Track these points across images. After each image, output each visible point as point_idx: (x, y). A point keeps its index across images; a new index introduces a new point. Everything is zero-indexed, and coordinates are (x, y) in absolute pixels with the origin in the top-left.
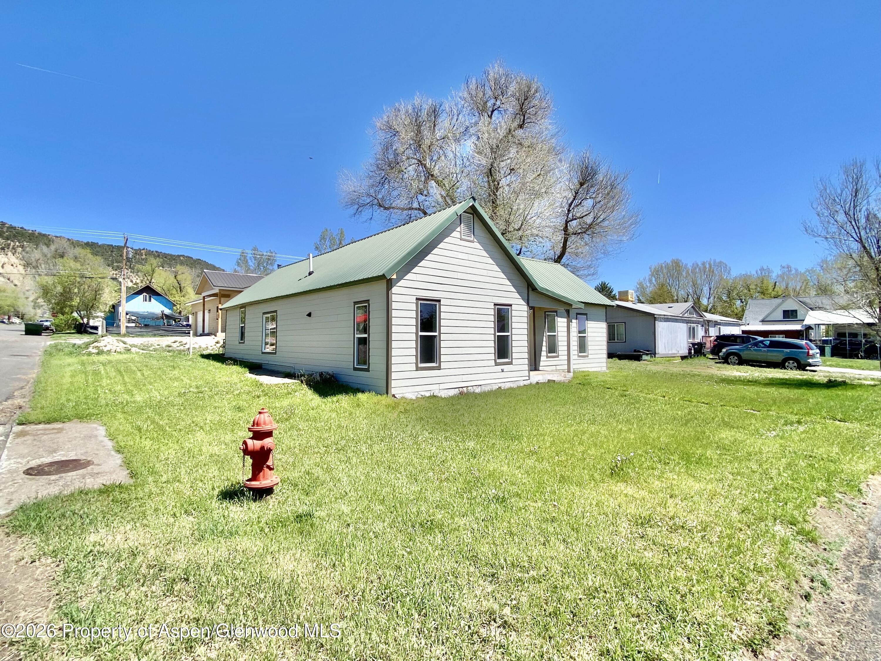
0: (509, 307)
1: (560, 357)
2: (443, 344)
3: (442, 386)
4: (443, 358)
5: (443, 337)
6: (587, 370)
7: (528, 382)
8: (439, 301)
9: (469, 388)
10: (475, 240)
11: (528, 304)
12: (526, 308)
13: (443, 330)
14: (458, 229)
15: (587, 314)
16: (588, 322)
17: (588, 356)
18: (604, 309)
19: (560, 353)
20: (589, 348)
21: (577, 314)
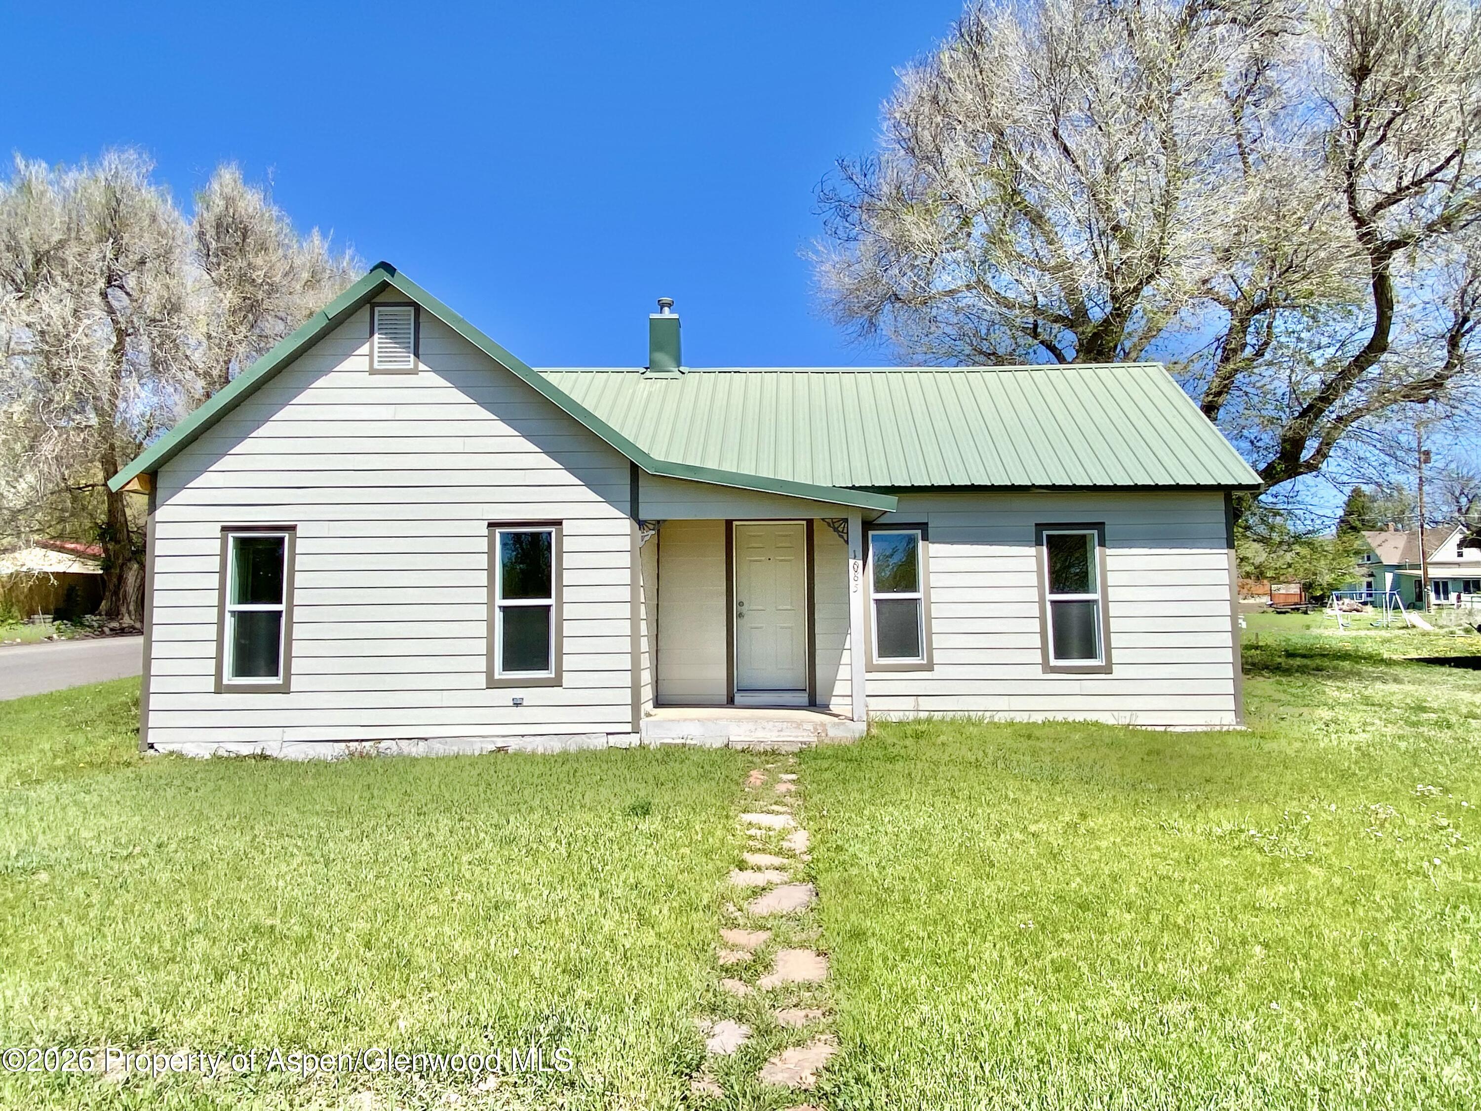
0: (553, 530)
1: (938, 672)
2: (298, 631)
3: (291, 734)
4: (297, 666)
5: (299, 614)
6: (1092, 717)
7: (634, 739)
8: (292, 529)
9: (383, 745)
10: (422, 366)
11: (634, 515)
12: (626, 525)
13: (299, 597)
14: (365, 349)
15: (1099, 526)
16: (1108, 551)
17: (1107, 669)
18: (1218, 503)
19: (937, 657)
20: (1116, 640)
21: (1040, 527)
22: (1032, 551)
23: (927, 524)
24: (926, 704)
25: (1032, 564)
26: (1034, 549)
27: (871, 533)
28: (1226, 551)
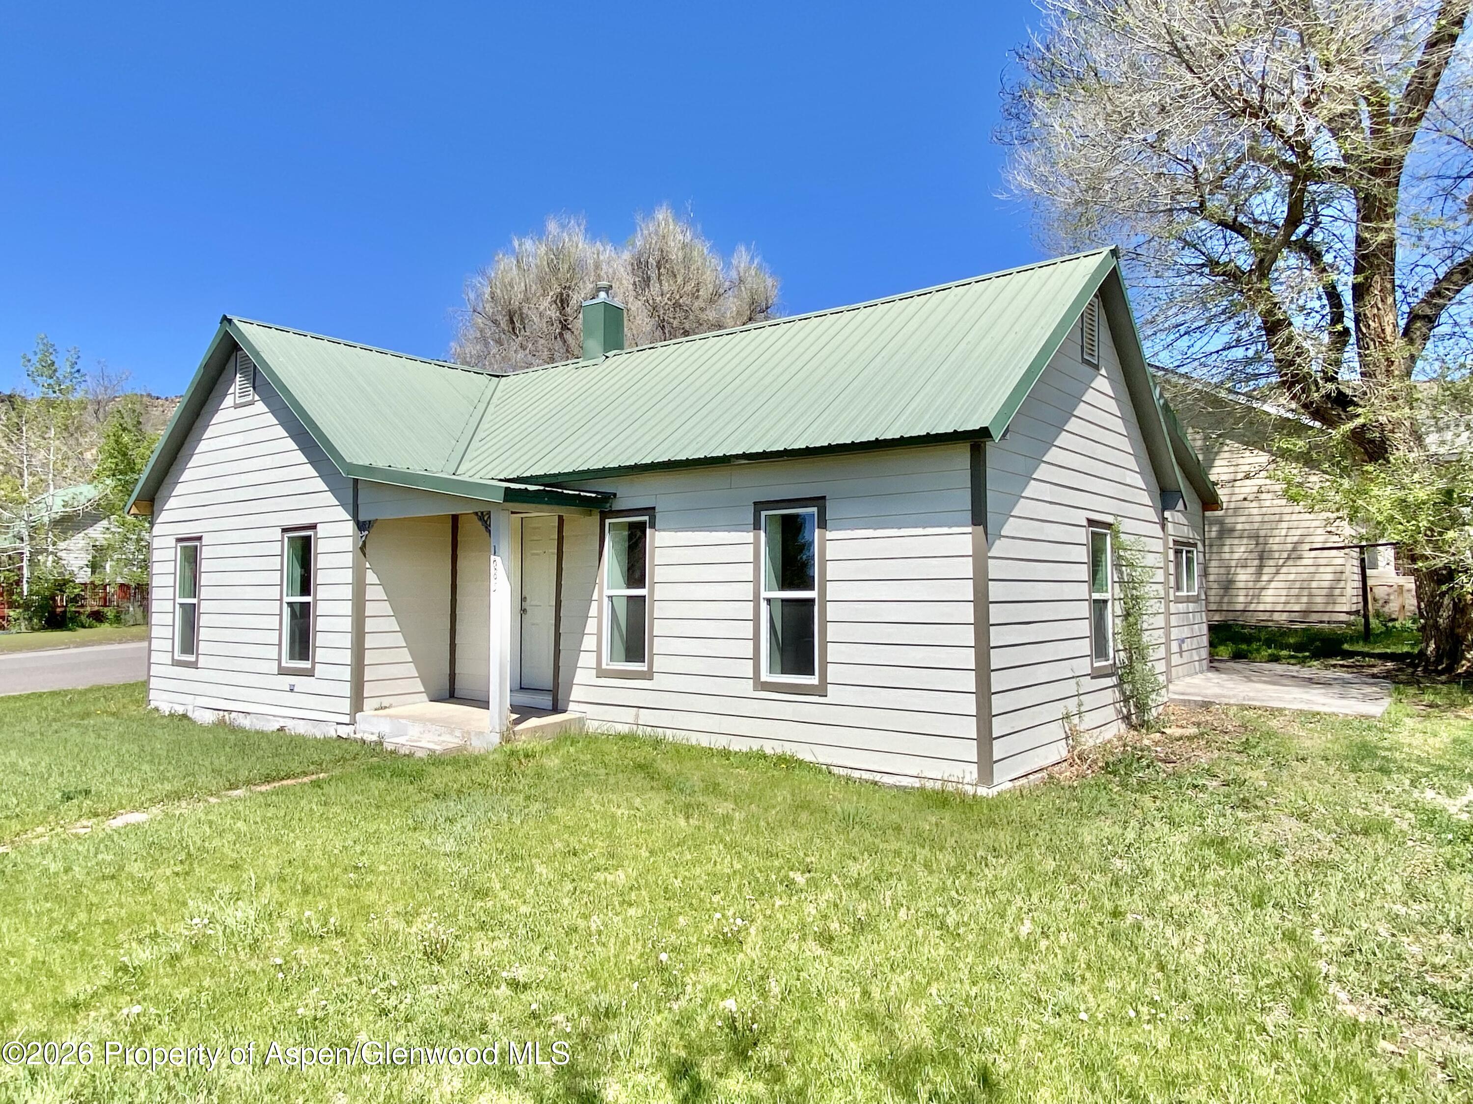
0: (312, 532)
2: (201, 620)
3: (198, 701)
4: (202, 646)
5: (203, 607)
7: (351, 730)
8: (202, 538)
9: (233, 715)
10: (256, 397)
11: (355, 516)
12: (348, 528)
13: (203, 593)
14: (232, 389)
15: (819, 501)
16: (829, 535)
17: (821, 690)
18: (962, 458)
19: (659, 664)
20: (833, 652)
21: (759, 506)
22: (749, 537)
23: (654, 508)
24: (646, 717)
25: (748, 553)
26: (751, 534)
27: (608, 521)
28: (969, 529)
